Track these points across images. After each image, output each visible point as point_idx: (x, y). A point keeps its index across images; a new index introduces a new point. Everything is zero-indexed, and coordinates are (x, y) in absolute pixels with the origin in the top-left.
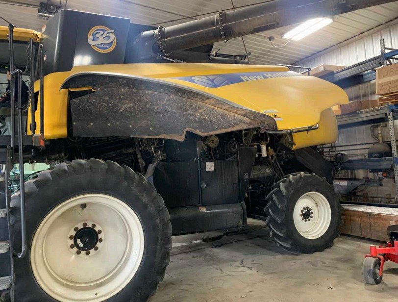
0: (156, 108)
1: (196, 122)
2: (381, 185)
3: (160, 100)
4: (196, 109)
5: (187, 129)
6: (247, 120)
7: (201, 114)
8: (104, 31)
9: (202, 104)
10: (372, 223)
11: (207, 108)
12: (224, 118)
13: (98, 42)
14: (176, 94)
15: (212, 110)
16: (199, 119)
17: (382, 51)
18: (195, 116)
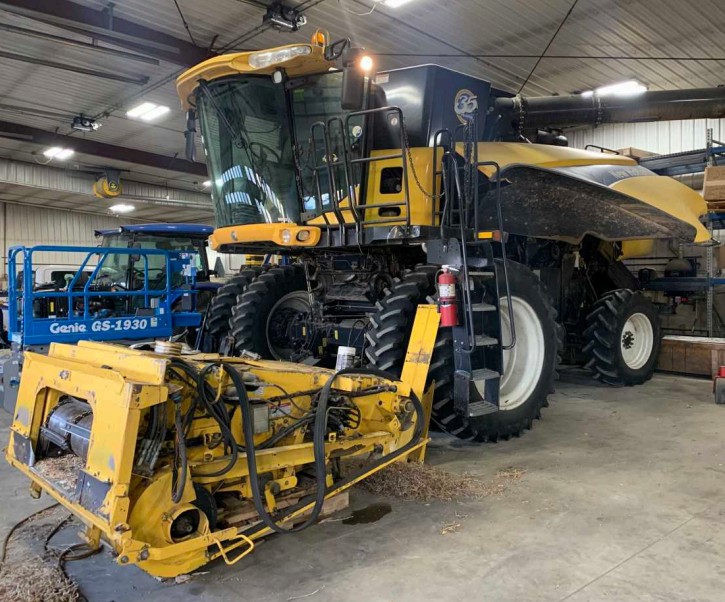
0: (560, 206)
1: (602, 226)
2: (674, 313)
3: (569, 197)
4: (607, 212)
5: (588, 232)
6: (666, 229)
7: (611, 218)
8: (468, 96)
9: (615, 207)
10: (688, 354)
11: (621, 212)
12: (637, 225)
13: (463, 111)
14: (589, 194)
15: (626, 215)
16: (608, 222)
17: (708, 144)
18: (603, 219)
